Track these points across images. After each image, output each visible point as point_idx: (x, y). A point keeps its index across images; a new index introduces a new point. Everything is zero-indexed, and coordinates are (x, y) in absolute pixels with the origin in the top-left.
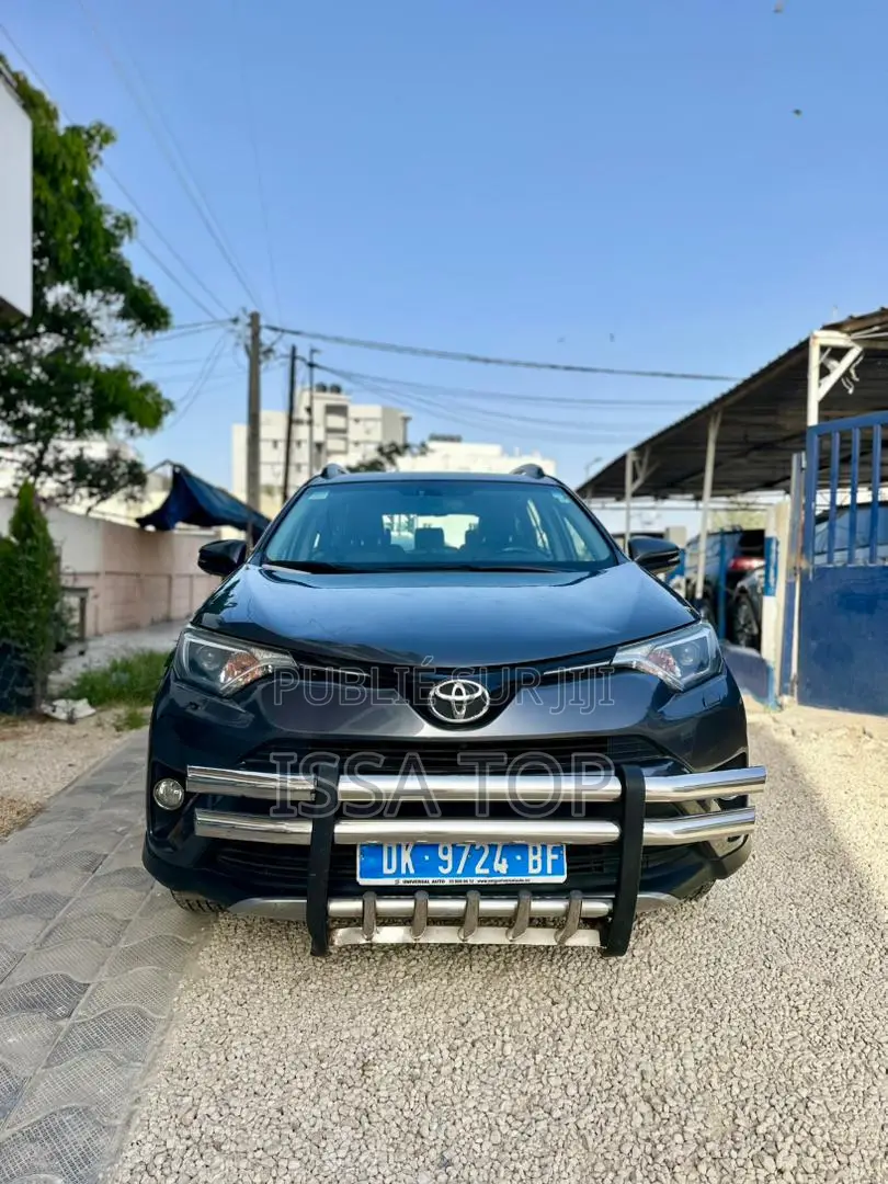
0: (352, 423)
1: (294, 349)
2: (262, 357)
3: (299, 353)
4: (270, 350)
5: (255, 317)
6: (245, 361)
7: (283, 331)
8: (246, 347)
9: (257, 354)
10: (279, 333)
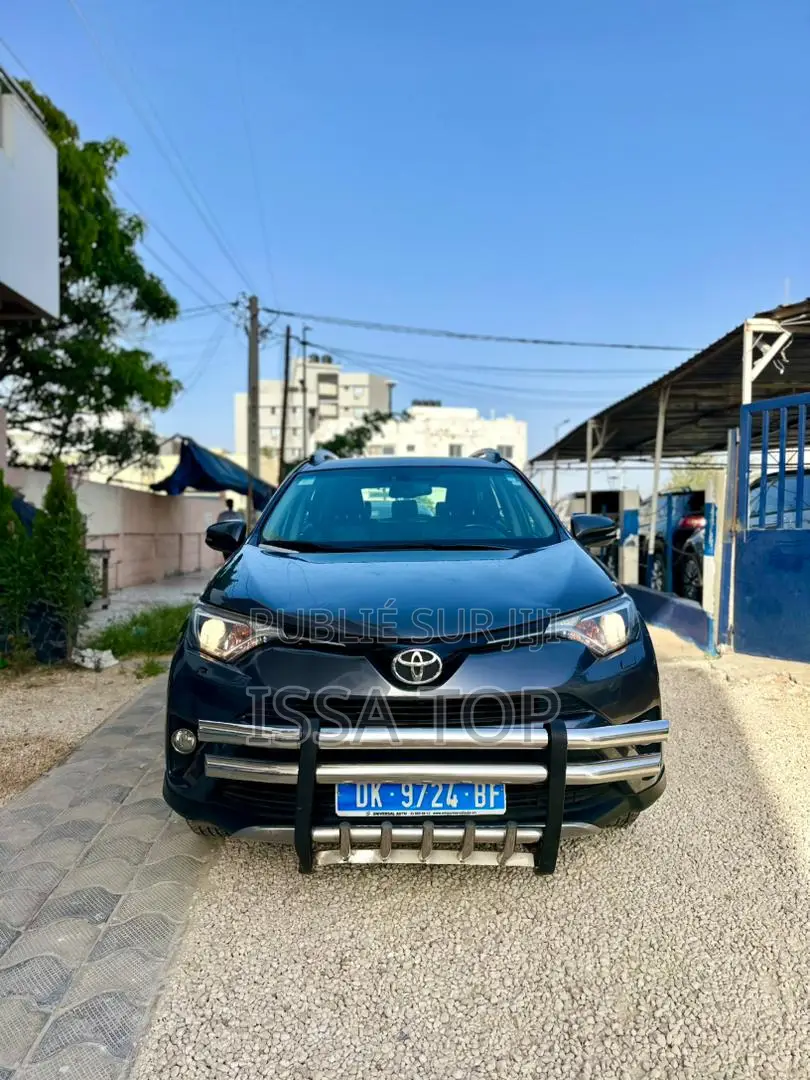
0: (342, 390)
1: (288, 329)
2: (259, 337)
3: (293, 333)
4: (267, 331)
5: (253, 301)
6: (245, 341)
7: (278, 313)
8: (246, 328)
9: (255, 334)
10: (275, 315)
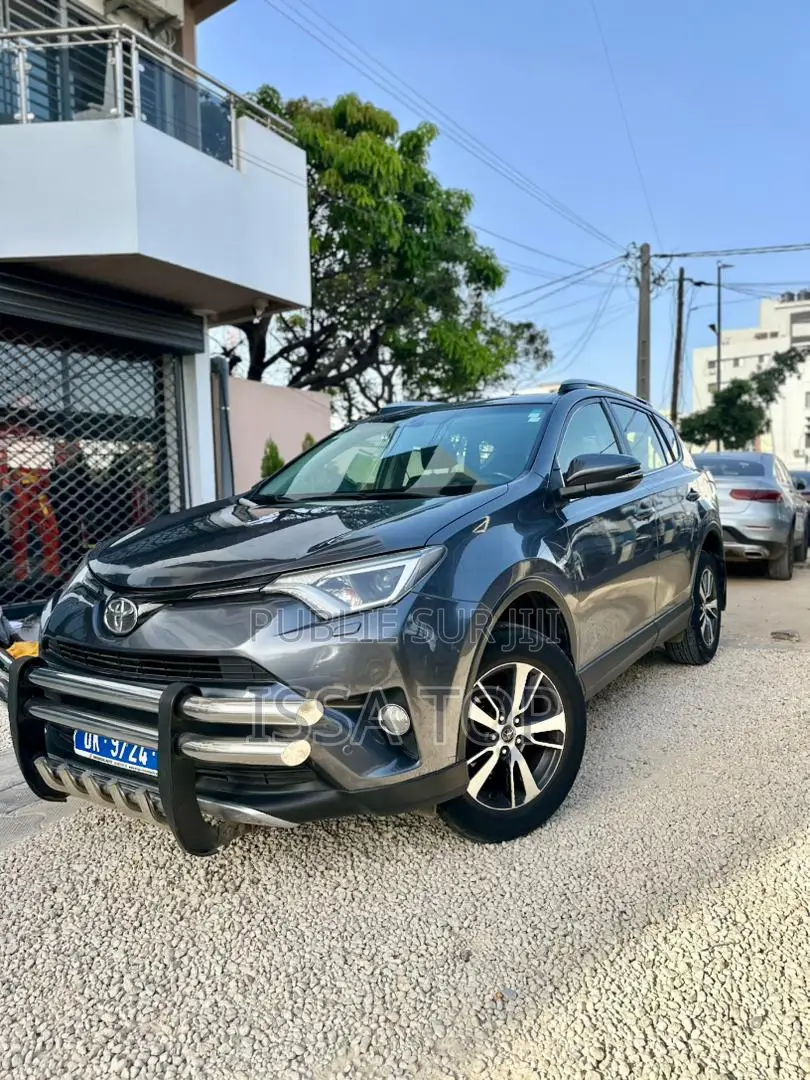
1: (682, 271)
2: (652, 286)
3: (686, 276)
4: (660, 278)
5: (645, 249)
6: (636, 292)
7: (671, 256)
8: (637, 279)
9: (646, 285)
10: (668, 259)
